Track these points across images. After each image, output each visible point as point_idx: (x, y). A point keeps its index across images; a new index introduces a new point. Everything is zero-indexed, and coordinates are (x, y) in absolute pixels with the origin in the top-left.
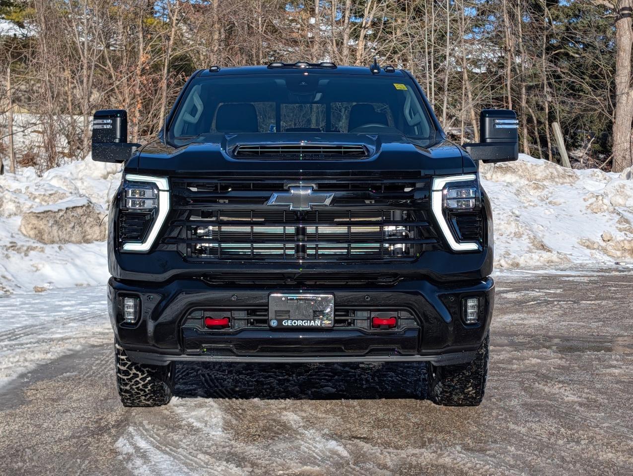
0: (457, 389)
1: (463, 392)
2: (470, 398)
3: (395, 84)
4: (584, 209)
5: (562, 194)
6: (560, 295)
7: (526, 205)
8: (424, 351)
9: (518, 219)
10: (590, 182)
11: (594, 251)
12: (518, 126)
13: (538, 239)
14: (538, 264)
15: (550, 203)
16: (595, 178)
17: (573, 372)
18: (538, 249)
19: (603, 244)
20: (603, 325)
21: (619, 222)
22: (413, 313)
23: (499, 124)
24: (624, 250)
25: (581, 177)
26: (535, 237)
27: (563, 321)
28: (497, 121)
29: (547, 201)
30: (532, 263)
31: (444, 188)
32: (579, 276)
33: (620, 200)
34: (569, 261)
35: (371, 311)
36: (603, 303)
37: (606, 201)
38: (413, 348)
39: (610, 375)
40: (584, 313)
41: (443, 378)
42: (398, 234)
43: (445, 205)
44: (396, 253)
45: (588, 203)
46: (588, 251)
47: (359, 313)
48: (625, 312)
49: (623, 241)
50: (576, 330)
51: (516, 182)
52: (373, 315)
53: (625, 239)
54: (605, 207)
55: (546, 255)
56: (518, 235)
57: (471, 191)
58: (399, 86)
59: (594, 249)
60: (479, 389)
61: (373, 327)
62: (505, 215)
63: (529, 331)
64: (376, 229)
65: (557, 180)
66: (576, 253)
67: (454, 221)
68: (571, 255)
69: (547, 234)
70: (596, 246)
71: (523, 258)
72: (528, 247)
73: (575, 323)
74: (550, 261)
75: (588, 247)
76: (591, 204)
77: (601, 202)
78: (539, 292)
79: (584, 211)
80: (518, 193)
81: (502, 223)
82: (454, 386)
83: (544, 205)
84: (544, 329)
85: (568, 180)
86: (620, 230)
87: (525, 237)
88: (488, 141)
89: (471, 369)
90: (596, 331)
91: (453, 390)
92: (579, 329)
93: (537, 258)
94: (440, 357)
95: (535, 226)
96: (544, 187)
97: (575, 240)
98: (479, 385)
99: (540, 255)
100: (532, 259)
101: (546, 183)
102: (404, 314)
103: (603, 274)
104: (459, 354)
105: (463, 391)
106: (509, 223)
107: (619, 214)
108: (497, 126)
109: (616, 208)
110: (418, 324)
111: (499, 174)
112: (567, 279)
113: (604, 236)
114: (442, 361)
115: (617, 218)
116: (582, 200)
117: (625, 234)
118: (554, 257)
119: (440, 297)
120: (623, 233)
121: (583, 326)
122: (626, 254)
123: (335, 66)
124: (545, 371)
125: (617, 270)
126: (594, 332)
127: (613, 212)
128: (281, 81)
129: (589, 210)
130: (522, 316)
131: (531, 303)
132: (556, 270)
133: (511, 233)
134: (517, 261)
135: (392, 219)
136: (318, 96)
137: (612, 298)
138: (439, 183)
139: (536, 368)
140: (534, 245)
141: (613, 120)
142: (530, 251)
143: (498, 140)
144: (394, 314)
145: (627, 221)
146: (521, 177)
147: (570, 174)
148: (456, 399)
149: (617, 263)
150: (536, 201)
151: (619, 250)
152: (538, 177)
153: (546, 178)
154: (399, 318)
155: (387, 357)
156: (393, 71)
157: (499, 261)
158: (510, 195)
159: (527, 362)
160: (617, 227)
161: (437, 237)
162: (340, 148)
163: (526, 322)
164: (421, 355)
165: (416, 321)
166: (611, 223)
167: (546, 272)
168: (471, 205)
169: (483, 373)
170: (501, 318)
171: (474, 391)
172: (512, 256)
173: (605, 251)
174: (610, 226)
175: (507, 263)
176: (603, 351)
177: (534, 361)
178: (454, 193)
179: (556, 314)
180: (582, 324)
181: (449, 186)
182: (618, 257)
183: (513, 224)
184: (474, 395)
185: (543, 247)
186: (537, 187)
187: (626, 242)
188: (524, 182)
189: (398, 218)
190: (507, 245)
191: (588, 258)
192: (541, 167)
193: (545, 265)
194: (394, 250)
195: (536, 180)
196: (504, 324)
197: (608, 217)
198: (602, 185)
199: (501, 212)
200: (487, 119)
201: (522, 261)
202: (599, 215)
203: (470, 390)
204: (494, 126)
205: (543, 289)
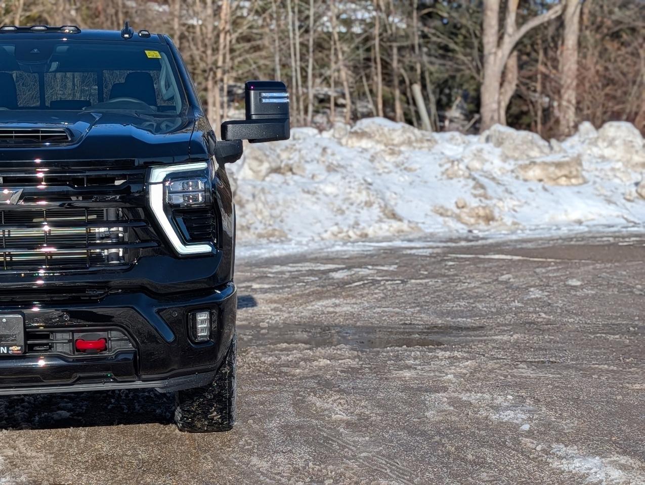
0: (199, 414)
1: (206, 418)
2: (215, 423)
3: (146, 52)
4: (439, 176)
5: (418, 159)
6: (393, 273)
7: (381, 171)
8: (144, 377)
9: (370, 187)
10: (449, 146)
11: (447, 219)
12: (288, 100)
13: (389, 208)
14: (388, 234)
15: (405, 169)
16: (454, 142)
17: (360, 376)
18: (388, 218)
19: (457, 211)
20: (419, 312)
21: (475, 188)
22: (126, 333)
23: (266, 98)
24: (479, 217)
25: (440, 142)
26: (386, 206)
27: (378, 307)
28: (264, 94)
29: (403, 167)
30: (382, 234)
31: (165, 180)
32: (424, 248)
33: (476, 165)
34: (420, 229)
35: (73, 332)
36: (430, 283)
37: (462, 166)
38: (130, 374)
39: (400, 378)
40: (405, 296)
41: (181, 403)
42: (112, 236)
43: (167, 200)
44: (110, 259)
45: (443, 169)
46: (441, 219)
47: (59, 336)
48: (449, 294)
49: (477, 208)
50: (389, 318)
51: (372, 148)
52: (77, 336)
53: (480, 206)
54: (461, 173)
55: (396, 225)
56: (369, 204)
57: (200, 182)
58: (151, 54)
59: (448, 216)
60: (226, 413)
61: (77, 351)
62: (356, 183)
63: (337, 321)
64: (82, 230)
65: (415, 144)
66: (428, 221)
67: (180, 220)
68: (423, 223)
69: (400, 202)
70: (449, 213)
71: (372, 228)
72: (379, 216)
73: (391, 309)
74: (400, 231)
75: (441, 214)
76: (447, 170)
77: (456, 168)
78: (372, 269)
79: (439, 177)
80: (373, 159)
81: (353, 191)
82: (194, 412)
83: (399, 172)
84: (354, 318)
85: (426, 144)
86: (475, 196)
87: (376, 206)
88: (254, 117)
89: (213, 391)
90: (409, 318)
91: (194, 416)
92: (392, 316)
93: (388, 228)
94: (166, 382)
95: (388, 194)
96: (400, 152)
97: (428, 208)
98: (225, 408)
99: (390, 224)
100: (381, 229)
101: (403, 148)
102: (115, 334)
103: (450, 244)
104: (192, 377)
105: (207, 416)
106: (360, 192)
107: (474, 179)
108: (264, 101)
109: (473, 173)
110: (133, 345)
111: (354, 140)
112: (409, 252)
113: (458, 203)
114: (170, 386)
115: (471, 183)
116: (437, 166)
117: (480, 200)
118: (405, 226)
119: (158, 312)
120: (477, 199)
121: (397, 313)
122: (481, 221)
123: (78, 29)
124: (328, 377)
125: (467, 240)
126: (407, 320)
127: (468, 178)
128: (10, 48)
129: (445, 177)
130: (337, 301)
131: (356, 284)
132: (403, 240)
133: (362, 202)
134: (365, 231)
135: (105, 219)
136: (54, 65)
137: (444, 276)
138: (158, 174)
139: (320, 373)
140: (385, 214)
141: (481, 81)
142: (380, 221)
143: (266, 117)
144: (103, 334)
145: (482, 187)
146: (378, 142)
147: (429, 138)
148: (199, 425)
149: (470, 231)
150: (391, 166)
151: (472, 217)
152: (396, 142)
153: (403, 143)
154: (110, 339)
155: (101, 385)
156: (149, 35)
157: (347, 231)
158: (364, 161)
159: (315, 363)
160: (472, 194)
161: (158, 239)
162: (38, 132)
163: (338, 309)
164: (143, 381)
165: (131, 342)
166: (466, 189)
167: (390, 244)
168: (200, 199)
169: (228, 395)
170: (313, 306)
171: (219, 416)
172: (361, 227)
173: (458, 218)
174: (465, 192)
175: (355, 233)
176: (405, 346)
177: (324, 362)
178: (178, 186)
179: (375, 298)
180: (397, 310)
181: (172, 177)
182: (472, 225)
183: (364, 193)
184: (220, 420)
185: (394, 216)
186: (393, 153)
187: (480, 208)
188: (380, 147)
189: (112, 217)
190: (357, 215)
191: (439, 226)
192: (398, 130)
193: (394, 235)
194: (108, 256)
195: (393, 145)
196: (314, 312)
197: (463, 182)
198: (461, 149)
199: (352, 180)
200: (252, 92)
201: (370, 232)
202: (454, 181)
203: (215, 415)
204: (260, 100)
205: (377, 265)
